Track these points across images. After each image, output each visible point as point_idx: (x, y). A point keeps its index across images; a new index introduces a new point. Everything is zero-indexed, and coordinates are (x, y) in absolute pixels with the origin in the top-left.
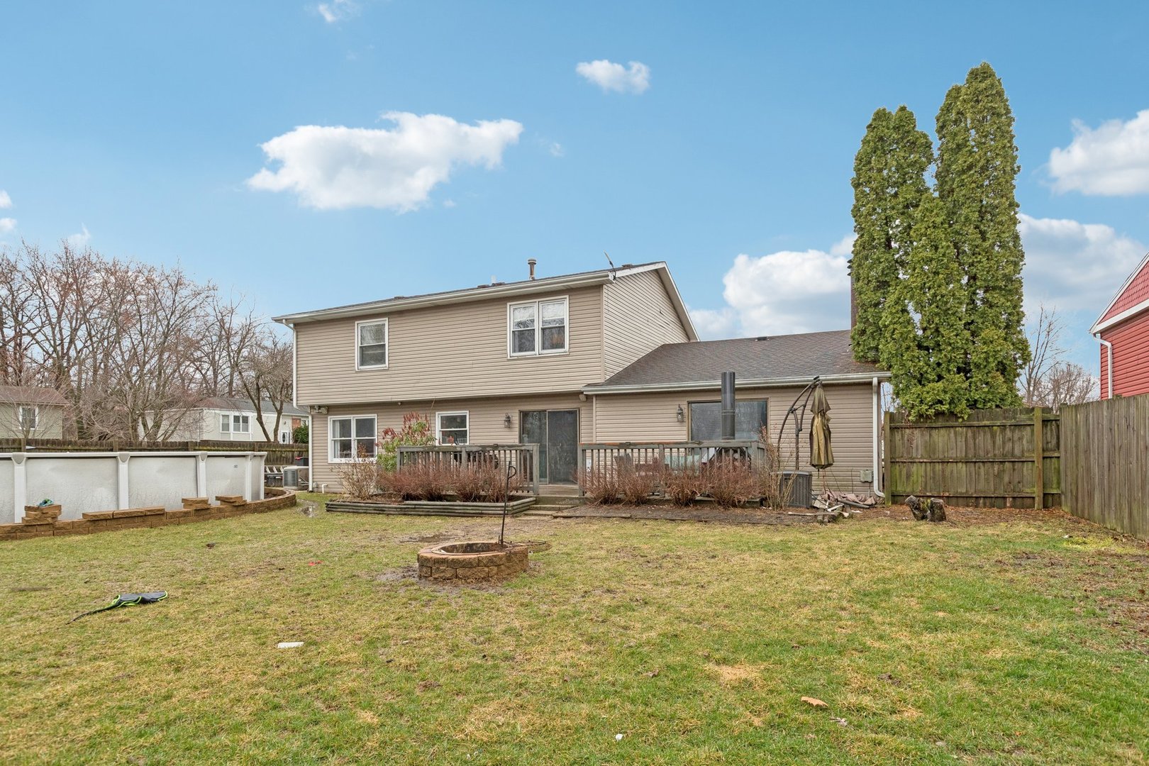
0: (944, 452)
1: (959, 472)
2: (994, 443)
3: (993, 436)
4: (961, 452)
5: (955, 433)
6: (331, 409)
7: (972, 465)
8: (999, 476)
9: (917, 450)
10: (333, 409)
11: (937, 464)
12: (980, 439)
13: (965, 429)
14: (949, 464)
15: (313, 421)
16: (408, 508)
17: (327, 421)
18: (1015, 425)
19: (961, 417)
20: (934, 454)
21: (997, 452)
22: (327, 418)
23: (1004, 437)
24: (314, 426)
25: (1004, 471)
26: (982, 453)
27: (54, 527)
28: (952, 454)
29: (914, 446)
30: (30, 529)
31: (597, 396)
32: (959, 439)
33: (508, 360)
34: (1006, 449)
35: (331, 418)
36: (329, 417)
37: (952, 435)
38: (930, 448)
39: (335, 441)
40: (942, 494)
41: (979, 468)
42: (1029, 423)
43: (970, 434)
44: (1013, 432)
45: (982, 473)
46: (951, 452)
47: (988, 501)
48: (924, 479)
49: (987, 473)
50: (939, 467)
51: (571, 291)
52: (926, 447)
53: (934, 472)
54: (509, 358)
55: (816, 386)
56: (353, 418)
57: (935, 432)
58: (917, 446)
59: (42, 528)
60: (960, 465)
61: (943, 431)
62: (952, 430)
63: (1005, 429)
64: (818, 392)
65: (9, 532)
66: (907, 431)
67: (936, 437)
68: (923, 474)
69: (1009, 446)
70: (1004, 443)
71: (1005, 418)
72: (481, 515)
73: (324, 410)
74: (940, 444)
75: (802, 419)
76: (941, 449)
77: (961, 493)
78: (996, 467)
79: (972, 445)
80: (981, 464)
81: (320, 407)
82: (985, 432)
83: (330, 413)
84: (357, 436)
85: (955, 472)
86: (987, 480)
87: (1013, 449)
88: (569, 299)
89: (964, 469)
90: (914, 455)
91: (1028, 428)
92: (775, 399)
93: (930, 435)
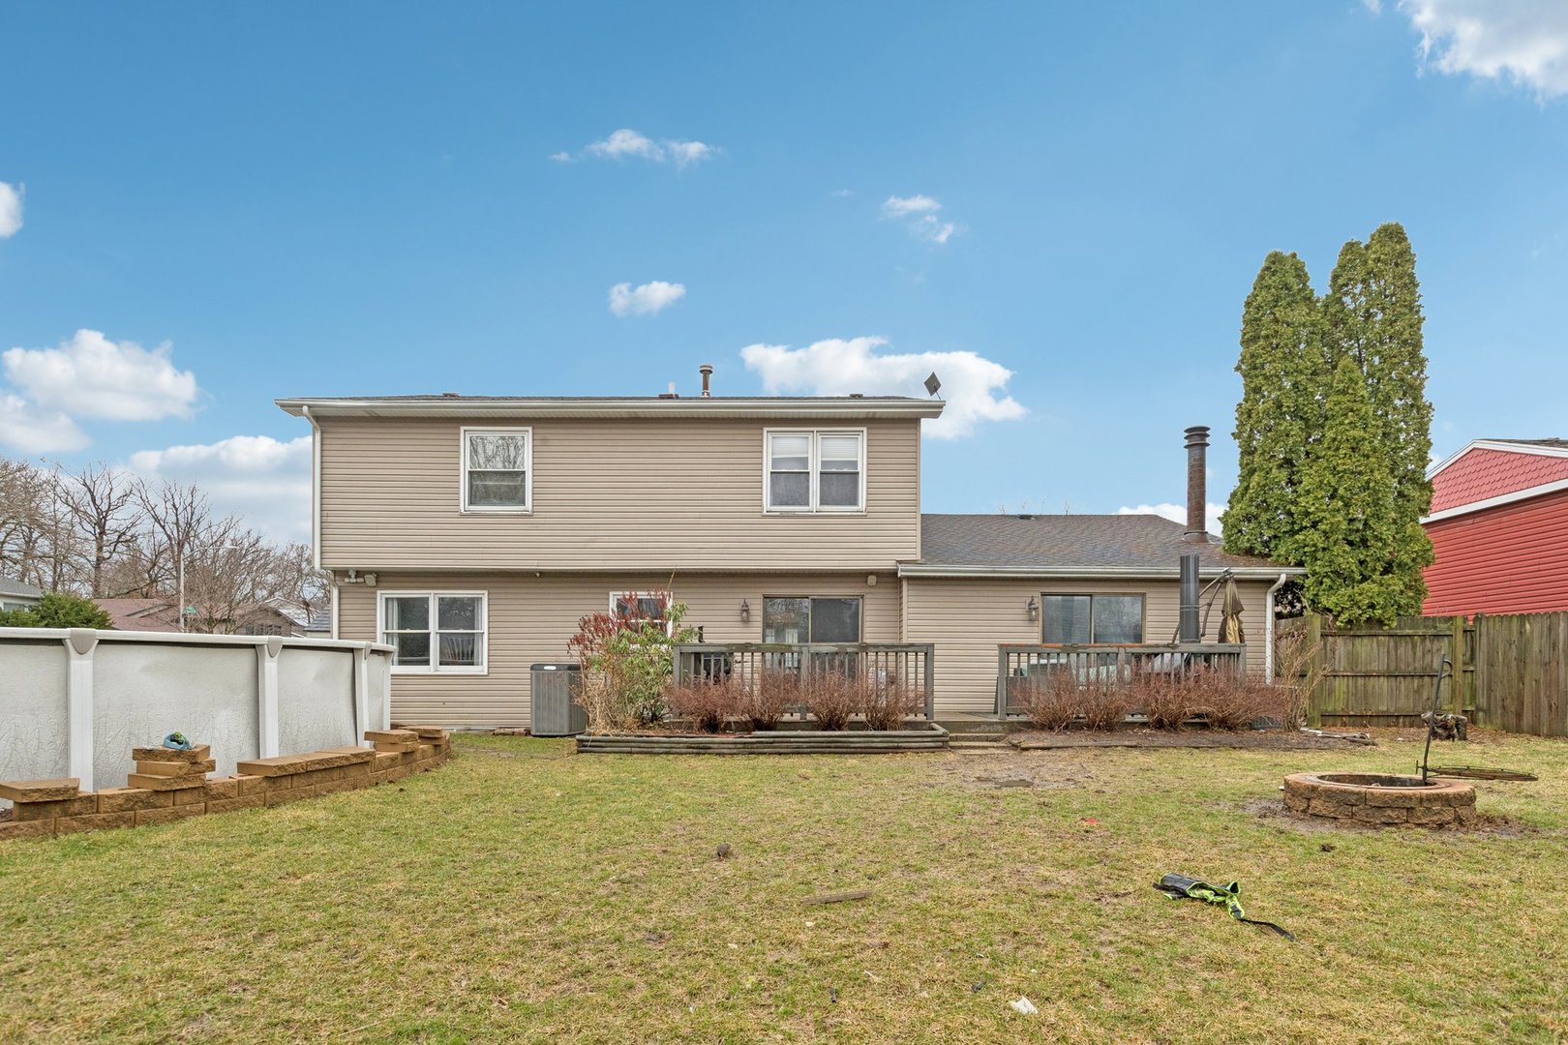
0: (1366, 665)
1: (1381, 688)
2: (1415, 654)
3: (1414, 647)
4: (1383, 664)
5: (1378, 642)
6: (384, 577)
7: (1393, 679)
8: (1418, 692)
9: (1340, 662)
10: (387, 579)
11: (1359, 678)
12: (1401, 650)
13: (1387, 638)
14: (1371, 678)
15: (340, 598)
16: (762, 742)
17: (375, 598)
18: (1434, 636)
19: (1388, 625)
20: (1357, 667)
21: (1417, 665)
22: (375, 593)
23: (1424, 649)
24: (343, 607)
25: (1423, 686)
26: (1403, 666)
27: (206, 794)
28: (1374, 667)
29: (1337, 657)
30: (162, 800)
31: (909, 578)
32: (1381, 650)
33: (764, 517)
34: (1426, 662)
35: (381, 595)
36: (379, 592)
37: (1375, 645)
38: (1353, 659)
39: (387, 634)
40: (1364, 713)
41: (1400, 683)
42: (1448, 633)
43: (1392, 644)
44: (1432, 642)
45: (1403, 689)
46: (1374, 664)
47: (1407, 720)
48: (1345, 696)
49: (1407, 689)
50: (1361, 681)
51: (870, 421)
52: (1348, 658)
53: (1356, 687)
54: (765, 513)
55: (1226, 581)
56: (433, 597)
57: (1358, 641)
58: (1340, 658)
59: (186, 798)
60: (1382, 679)
61: (1366, 640)
62: (1375, 639)
63: (1425, 639)
64: (1231, 588)
65: (121, 807)
66: (1330, 638)
67: (1359, 648)
68: (1345, 690)
69: (1428, 657)
70: (1424, 655)
71: (1425, 627)
72: (896, 750)
73: (371, 580)
74: (1363, 655)
75: (1205, 622)
76: (1363, 660)
77: (1383, 712)
78: (1416, 681)
79: (1394, 657)
80: (1402, 678)
81: (359, 573)
82: (1406, 642)
83: (380, 584)
84: (440, 627)
85: (1377, 687)
86: (1407, 697)
87: (1432, 661)
88: (868, 434)
89: (1386, 683)
90: (1337, 668)
91: (1446, 639)
92: (1155, 595)
93: (1353, 644)
